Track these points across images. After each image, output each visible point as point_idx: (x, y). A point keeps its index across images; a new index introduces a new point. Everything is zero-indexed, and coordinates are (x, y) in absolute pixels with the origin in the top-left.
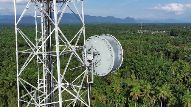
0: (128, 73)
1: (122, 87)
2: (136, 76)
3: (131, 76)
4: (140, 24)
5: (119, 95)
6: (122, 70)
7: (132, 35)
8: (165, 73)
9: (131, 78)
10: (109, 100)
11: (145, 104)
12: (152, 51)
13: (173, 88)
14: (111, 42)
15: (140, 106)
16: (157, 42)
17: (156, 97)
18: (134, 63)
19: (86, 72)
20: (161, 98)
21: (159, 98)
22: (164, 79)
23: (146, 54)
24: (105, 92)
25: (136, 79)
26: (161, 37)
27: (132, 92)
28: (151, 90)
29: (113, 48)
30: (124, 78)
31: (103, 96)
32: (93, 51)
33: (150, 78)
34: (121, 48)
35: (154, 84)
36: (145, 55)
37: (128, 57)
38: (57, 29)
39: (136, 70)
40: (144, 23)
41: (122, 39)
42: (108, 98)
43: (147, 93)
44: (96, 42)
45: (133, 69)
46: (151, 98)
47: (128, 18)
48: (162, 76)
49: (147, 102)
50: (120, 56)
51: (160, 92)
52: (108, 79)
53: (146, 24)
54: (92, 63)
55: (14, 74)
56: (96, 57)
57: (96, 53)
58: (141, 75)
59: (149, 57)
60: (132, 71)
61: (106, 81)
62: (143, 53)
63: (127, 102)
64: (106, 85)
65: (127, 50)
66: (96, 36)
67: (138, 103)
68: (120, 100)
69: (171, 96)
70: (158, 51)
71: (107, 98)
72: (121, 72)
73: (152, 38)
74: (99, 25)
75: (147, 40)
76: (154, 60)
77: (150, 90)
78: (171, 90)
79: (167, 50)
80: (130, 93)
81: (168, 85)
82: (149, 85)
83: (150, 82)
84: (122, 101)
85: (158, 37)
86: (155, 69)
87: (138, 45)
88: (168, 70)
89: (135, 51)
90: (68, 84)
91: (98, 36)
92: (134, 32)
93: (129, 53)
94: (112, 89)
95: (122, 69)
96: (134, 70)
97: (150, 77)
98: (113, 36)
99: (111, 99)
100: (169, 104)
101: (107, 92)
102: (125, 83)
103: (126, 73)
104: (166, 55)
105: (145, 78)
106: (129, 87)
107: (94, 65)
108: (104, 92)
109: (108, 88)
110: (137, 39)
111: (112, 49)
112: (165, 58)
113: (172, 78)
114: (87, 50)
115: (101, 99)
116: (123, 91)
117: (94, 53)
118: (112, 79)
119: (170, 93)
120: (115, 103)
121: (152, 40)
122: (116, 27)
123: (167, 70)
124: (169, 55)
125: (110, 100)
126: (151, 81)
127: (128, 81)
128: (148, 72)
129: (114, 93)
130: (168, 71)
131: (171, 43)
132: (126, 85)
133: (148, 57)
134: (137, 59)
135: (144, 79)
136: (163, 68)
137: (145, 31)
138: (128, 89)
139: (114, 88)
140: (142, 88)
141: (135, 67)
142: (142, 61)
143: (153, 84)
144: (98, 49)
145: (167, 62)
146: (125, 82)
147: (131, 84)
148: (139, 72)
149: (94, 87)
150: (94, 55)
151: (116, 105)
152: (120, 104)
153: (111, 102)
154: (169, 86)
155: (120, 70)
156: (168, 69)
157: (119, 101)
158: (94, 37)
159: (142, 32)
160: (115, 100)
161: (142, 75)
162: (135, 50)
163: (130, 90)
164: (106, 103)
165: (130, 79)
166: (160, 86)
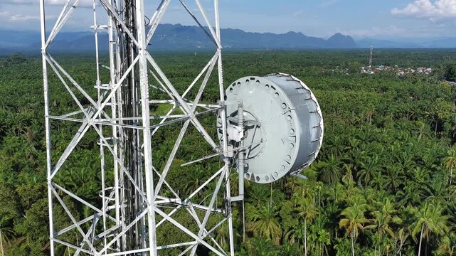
0: (336, 170)
1: (321, 205)
2: (355, 179)
3: (343, 179)
4: (367, 51)
5: (313, 223)
6: (321, 164)
7: (347, 77)
8: (430, 174)
9: (343, 183)
10: (288, 234)
11: (377, 249)
12: (397, 118)
13: (449, 210)
14: (291, 95)
15: (365, 254)
16: (411, 95)
17: (406, 232)
18: (352, 148)
19: (225, 170)
20: (418, 235)
21: (413, 235)
22: (426, 188)
23: (381, 125)
24: (278, 216)
25: (356, 185)
26: (420, 85)
27: (344, 217)
28: (393, 215)
29: (296, 110)
30: (325, 183)
31: (274, 225)
32: (244, 117)
33: (391, 186)
34: (319, 108)
35: (402, 201)
36: (378, 127)
37: (336, 132)
38: (143, 57)
39: (355, 164)
40: (376, 49)
41: (321, 88)
42: (286, 231)
43: (383, 221)
44: (251, 92)
45: (347, 162)
46: (392, 234)
47: (338, 36)
48: (422, 180)
49: (381, 244)
50: (313, 132)
51: (416, 220)
52: (286, 185)
53: (383, 50)
54: (241, 148)
55: (67, 167)
56: (250, 132)
57: (250, 121)
58: (368, 175)
59: (388, 132)
60: (346, 165)
61: (282, 191)
62: (373, 123)
63: (331, 242)
64: (280, 199)
65: (335, 115)
66: (251, 79)
67: (361, 247)
68: (314, 237)
69: (445, 231)
70: (411, 119)
71: (283, 230)
72: (319, 169)
73: (397, 85)
74: (266, 52)
75: (385, 89)
76: (403, 139)
77: (390, 214)
78: (446, 217)
79: (436, 116)
80: (339, 221)
81: (436, 204)
82: (388, 202)
83: (391, 194)
84: (320, 240)
85: (414, 83)
86: (403, 163)
87: (361, 102)
88: (438, 165)
89: (354, 118)
90: (178, 200)
91: (257, 78)
92: (353, 71)
93: (340, 122)
94: (295, 209)
95: (322, 160)
96: (351, 165)
97: (392, 183)
98: (296, 79)
99: (292, 233)
100: (439, 252)
101: (283, 217)
102: (328, 196)
103: (331, 170)
104: (433, 129)
105: (378, 184)
106: (336, 205)
107: (245, 154)
108: (276, 216)
109: (287, 205)
110: (359, 88)
111: (294, 113)
112: (429, 135)
113: (447, 187)
114: (228, 115)
115: (267, 233)
116: (323, 213)
117: (245, 122)
118: (296, 185)
119: (442, 224)
120: (301, 243)
121: (398, 91)
122: (309, 58)
123: (434, 166)
124: (440, 128)
125: (290, 236)
126: (394, 193)
127: (335, 190)
128: (385, 168)
129: (301, 219)
130: (439, 168)
131: (446, 98)
132: (332, 201)
133: (385, 134)
134: (357, 137)
135: (376, 186)
136: (425, 161)
137: (380, 68)
138: (336, 210)
139: (299, 206)
140: (370, 207)
141: (354, 158)
142: (370, 142)
143: (399, 200)
144: (256, 113)
145: (436, 145)
146: (328, 192)
147: (342, 199)
148: (363, 168)
149: (252, 202)
150: (246, 128)
151: (304, 249)
152: (314, 247)
153: (293, 240)
154: (439, 206)
155: (316, 163)
156: (438, 163)
157: (312, 239)
158: (247, 80)
159: (373, 70)
160: (303, 236)
161: (372, 177)
162: (353, 114)
163: (339, 212)
164: (281, 242)
165: (340, 185)
166: (416, 204)
